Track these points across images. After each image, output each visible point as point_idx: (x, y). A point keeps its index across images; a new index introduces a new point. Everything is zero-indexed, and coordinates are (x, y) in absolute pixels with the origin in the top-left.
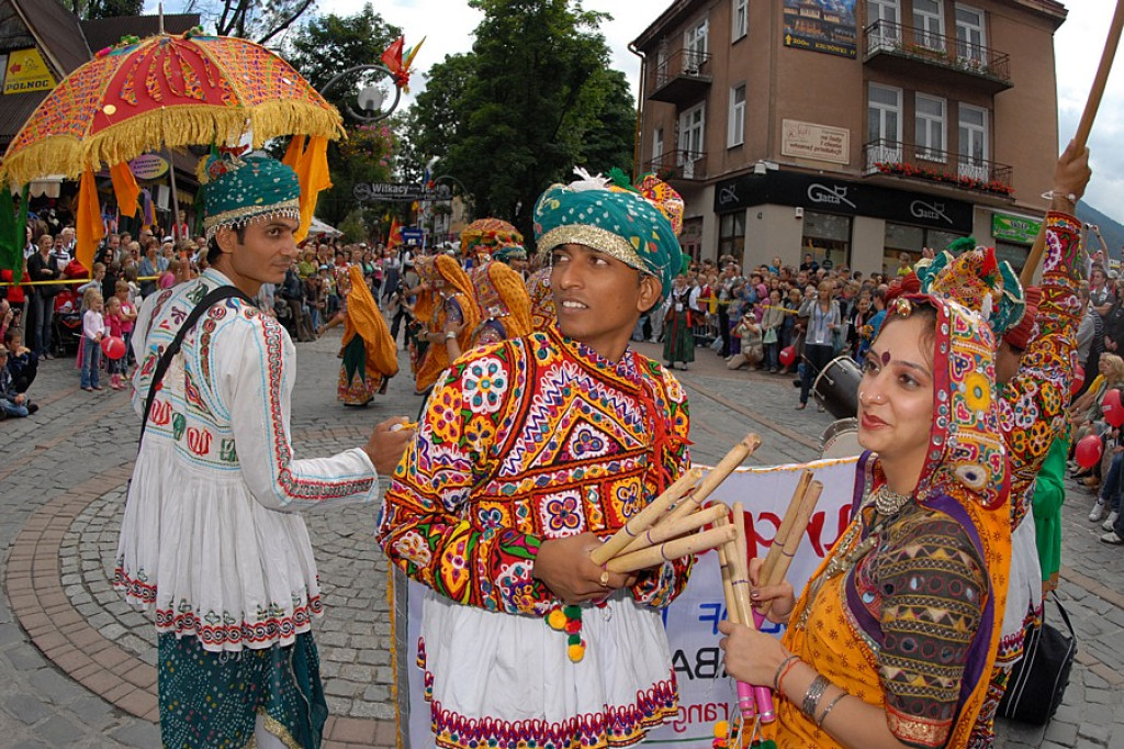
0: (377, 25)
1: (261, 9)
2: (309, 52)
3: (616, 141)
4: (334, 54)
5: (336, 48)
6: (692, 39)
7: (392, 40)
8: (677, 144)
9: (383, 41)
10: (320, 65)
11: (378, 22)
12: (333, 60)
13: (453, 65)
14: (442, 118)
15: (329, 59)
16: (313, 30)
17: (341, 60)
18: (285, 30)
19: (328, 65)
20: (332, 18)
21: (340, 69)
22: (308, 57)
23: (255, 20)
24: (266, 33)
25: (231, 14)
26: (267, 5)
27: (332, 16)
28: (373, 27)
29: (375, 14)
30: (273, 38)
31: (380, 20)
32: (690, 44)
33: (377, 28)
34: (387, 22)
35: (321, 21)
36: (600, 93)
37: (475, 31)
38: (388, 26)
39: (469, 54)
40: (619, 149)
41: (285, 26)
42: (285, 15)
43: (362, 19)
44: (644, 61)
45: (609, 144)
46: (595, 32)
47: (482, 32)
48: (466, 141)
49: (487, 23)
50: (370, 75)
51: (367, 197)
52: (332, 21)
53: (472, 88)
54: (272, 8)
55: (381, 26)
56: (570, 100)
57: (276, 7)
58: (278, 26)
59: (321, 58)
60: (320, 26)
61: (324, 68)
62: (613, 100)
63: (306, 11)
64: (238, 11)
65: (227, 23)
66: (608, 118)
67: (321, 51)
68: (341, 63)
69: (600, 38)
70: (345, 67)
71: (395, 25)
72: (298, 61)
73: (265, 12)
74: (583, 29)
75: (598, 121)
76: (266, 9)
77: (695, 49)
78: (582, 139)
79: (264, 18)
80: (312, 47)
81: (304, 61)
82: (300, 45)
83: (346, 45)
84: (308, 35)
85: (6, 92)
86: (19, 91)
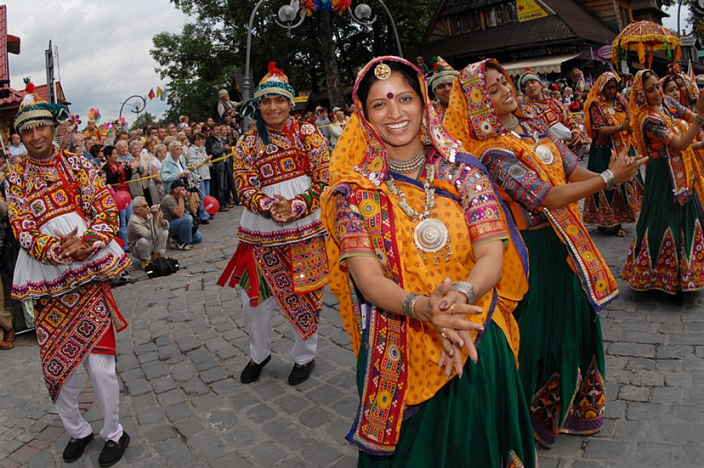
85: (520, 21)
86: (527, 19)
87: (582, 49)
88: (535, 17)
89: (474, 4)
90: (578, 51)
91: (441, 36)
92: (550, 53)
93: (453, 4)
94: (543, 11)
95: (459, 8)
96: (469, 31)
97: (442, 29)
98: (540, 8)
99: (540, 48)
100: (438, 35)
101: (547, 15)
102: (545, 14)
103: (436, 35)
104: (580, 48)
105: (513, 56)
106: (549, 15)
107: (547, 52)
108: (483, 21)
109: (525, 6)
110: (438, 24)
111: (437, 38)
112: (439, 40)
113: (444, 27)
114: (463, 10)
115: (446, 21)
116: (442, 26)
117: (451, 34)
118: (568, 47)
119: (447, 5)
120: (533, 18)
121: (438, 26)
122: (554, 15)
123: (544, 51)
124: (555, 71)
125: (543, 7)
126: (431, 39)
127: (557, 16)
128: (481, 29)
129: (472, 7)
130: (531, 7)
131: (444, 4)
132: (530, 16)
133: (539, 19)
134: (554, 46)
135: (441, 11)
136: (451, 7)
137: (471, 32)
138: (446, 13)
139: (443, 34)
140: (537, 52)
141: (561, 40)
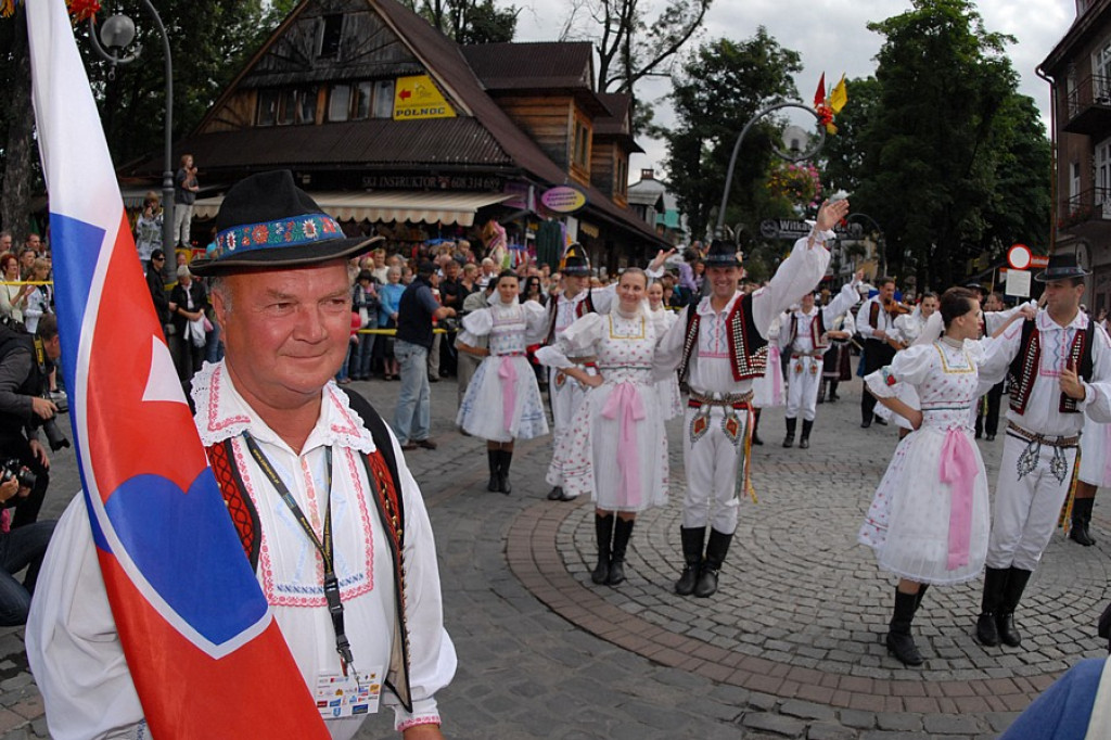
0: (771, 50)
1: (646, 32)
2: (701, 78)
3: (1029, 174)
4: (729, 80)
5: (731, 74)
6: (1100, 62)
7: (789, 65)
8: (1094, 181)
9: (780, 66)
10: (715, 92)
11: (772, 46)
12: (729, 87)
13: (855, 89)
14: (847, 149)
15: (724, 87)
16: (704, 55)
17: (738, 87)
18: (673, 55)
19: (725, 93)
20: (724, 41)
21: (736, 96)
22: (702, 83)
23: (641, 44)
24: (653, 57)
25: (612, 38)
26: (652, 28)
27: (723, 40)
28: (769, 53)
29: (769, 37)
30: (660, 63)
31: (774, 44)
32: (1098, 68)
33: (773, 54)
34: (783, 47)
35: (713, 46)
36: (1010, 122)
37: (877, 56)
38: (784, 51)
39: (869, 78)
40: (1033, 184)
41: (673, 50)
42: (672, 39)
43: (756, 43)
44: (1053, 87)
45: (1023, 179)
46: (999, 56)
47: (884, 57)
48: (878, 177)
49: (889, 47)
50: (769, 103)
51: (774, 234)
52: (724, 47)
53: (879, 117)
54: (657, 32)
55: (777, 50)
56: (982, 131)
57: (662, 30)
58: (665, 50)
59: (715, 85)
60: (712, 51)
61: (720, 94)
62: (1024, 130)
63: (694, 34)
64: (620, 33)
65: (609, 46)
66: (1020, 149)
67: (715, 78)
68: (737, 90)
69: (1006, 62)
70: (742, 94)
71: (792, 48)
72: (691, 87)
73: (651, 35)
74: (988, 53)
75: (1011, 155)
76: (651, 32)
77: (1104, 74)
78: (996, 173)
79: (650, 41)
80: (706, 72)
81: (697, 87)
82: (692, 71)
83: (742, 71)
84: (699, 60)
85: (396, 118)
86: (411, 117)
87: (510, 187)
88: (428, 116)
89: (312, 73)
90: (501, 190)
91: (233, 124)
92: (443, 186)
93: (271, 67)
94: (447, 106)
95: (281, 76)
96: (288, 123)
97: (238, 111)
98: (442, 99)
99: (427, 174)
100: (227, 122)
101: (453, 114)
102: (449, 112)
103: (222, 121)
104: (507, 185)
105: (368, 182)
106: (458, 115)
107: (439, 184)
108: (321, 106)
109: (413, 92)
110: (233, 99)
111: (224, 127)
112: (227, 132)
113: (243, 107)
114: (289, 81)
115: (249, 97)
116: (239, 104)
117: (252, 124)
118: (484, 180)
119: (260, 68)
120: (424, 116)
121: (231, 104)
122: (468, 117)
123: (432, 181)
124: (459, 222)
125: (448, 99)
126: (213, 127)
127: (475, 118)
128: (313, 123)
129: (308, 79)
130: (425, 94)
131: (255, 65)
132: (418, 110)
133: (436, 119)
134: (452, 174)
135: (247, 76)
136: (266, 72)
137: (293, 125)
138: (253, 81)
139: (237, 122)
140: (418, 181)
141: (478, 164)
